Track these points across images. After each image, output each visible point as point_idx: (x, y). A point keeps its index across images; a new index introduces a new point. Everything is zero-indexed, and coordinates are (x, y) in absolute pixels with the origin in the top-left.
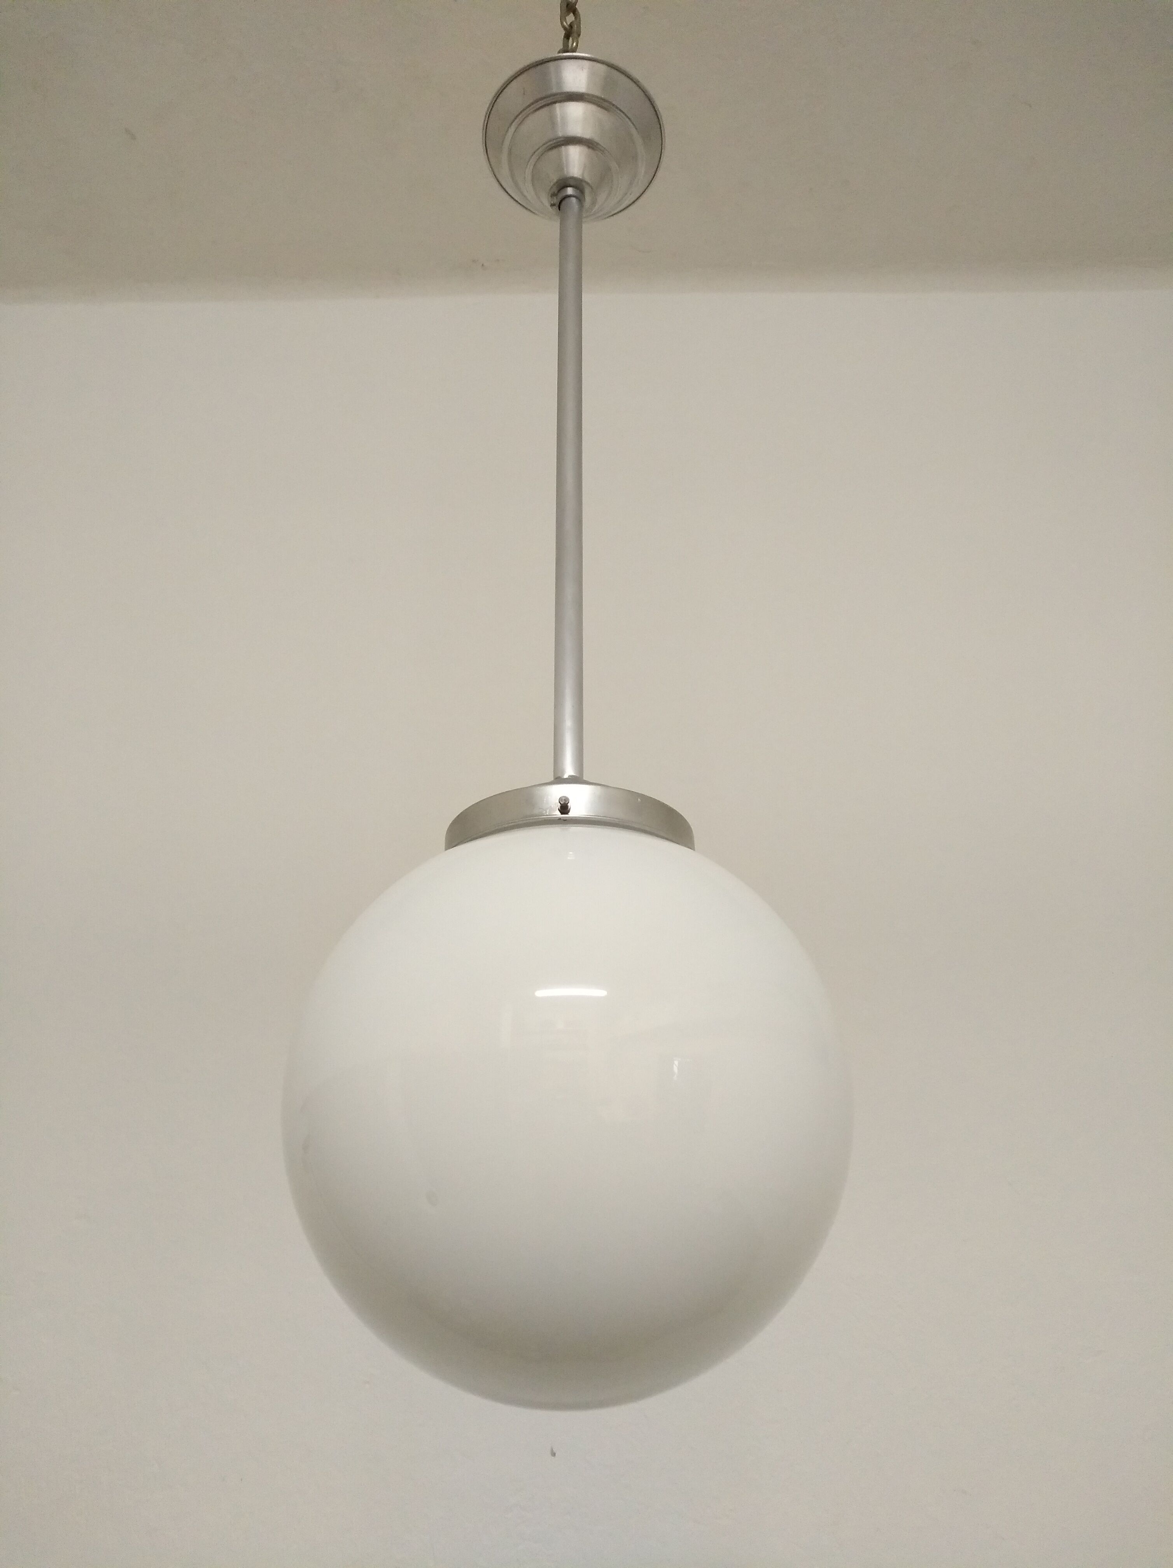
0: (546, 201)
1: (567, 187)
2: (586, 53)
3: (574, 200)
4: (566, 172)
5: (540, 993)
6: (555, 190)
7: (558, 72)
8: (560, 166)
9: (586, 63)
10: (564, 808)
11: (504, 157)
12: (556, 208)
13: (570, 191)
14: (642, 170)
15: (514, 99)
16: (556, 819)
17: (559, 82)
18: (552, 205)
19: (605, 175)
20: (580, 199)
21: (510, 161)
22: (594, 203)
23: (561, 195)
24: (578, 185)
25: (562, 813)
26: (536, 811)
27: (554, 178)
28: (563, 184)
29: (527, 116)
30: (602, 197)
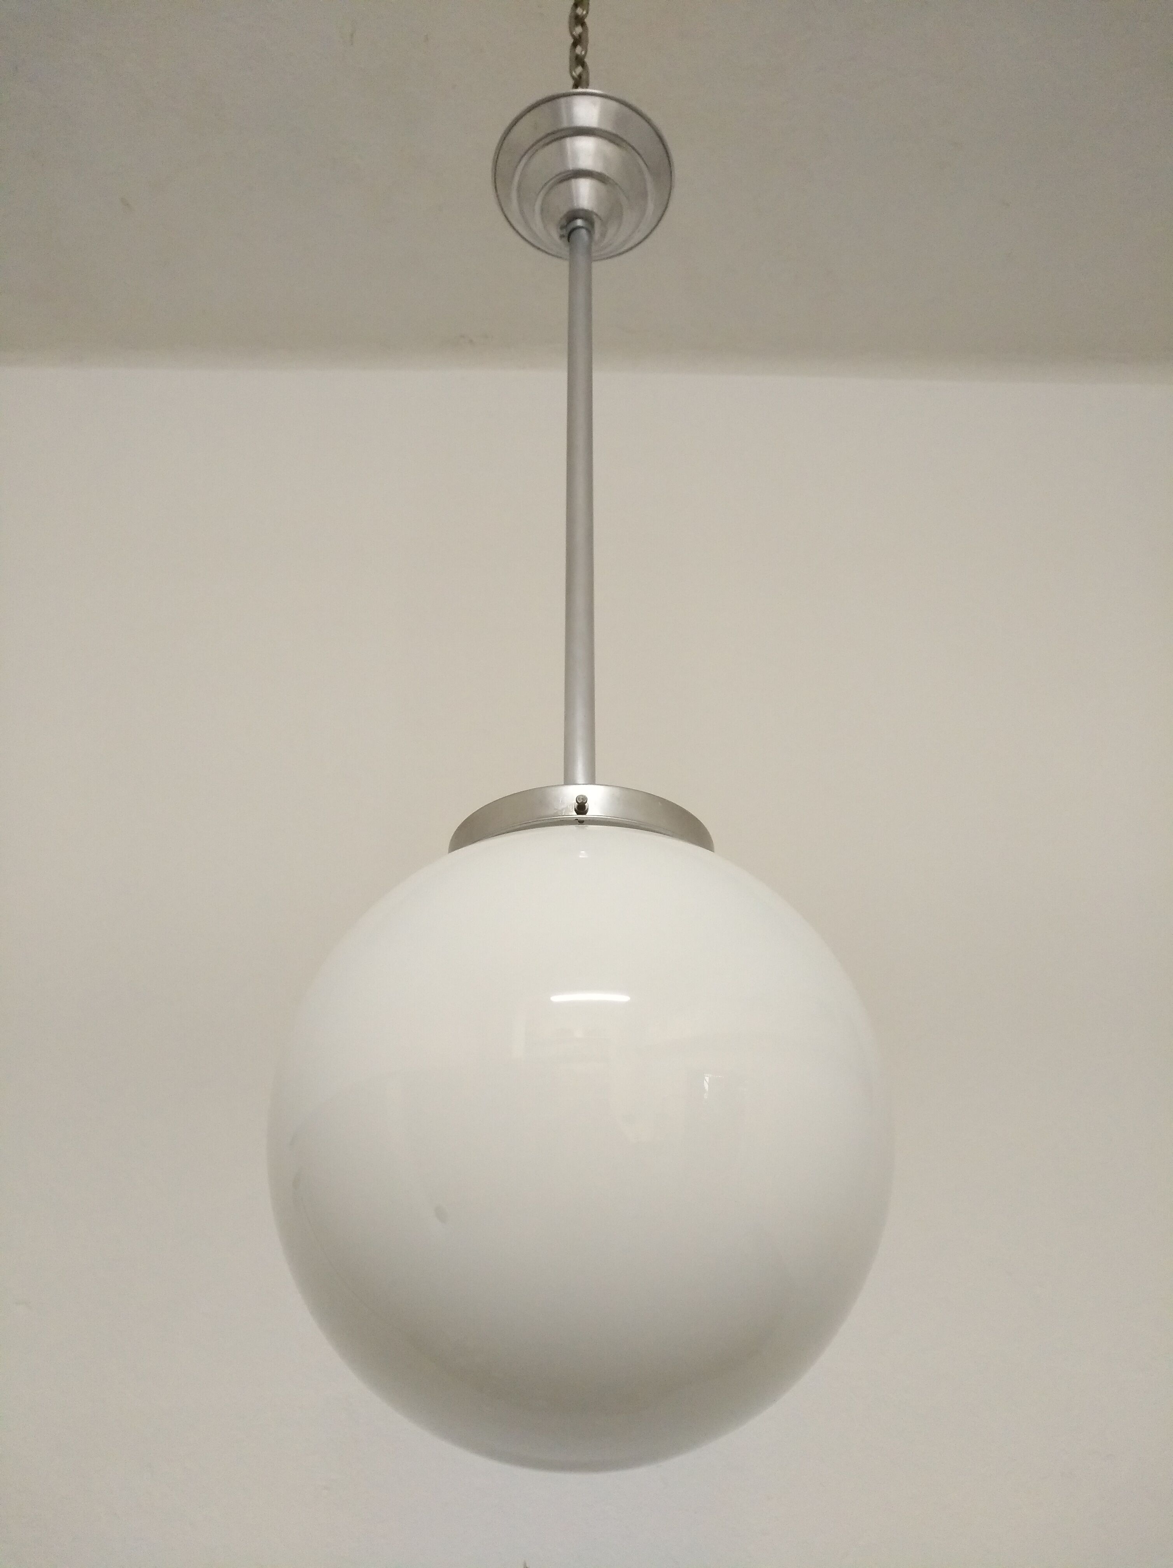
0: (555, 233)
1: (577, 218)
2: (597, 89)
3: (583, 232)
4: (575, 205)
5: (556, 999)
6: (564, 222)
7: (569, 108)
8: (570, 196)
9: (598, 99)
10: (581, 808)
11: (514, 195)
12: (566, 239)
13: (579, 222)
14: (651, 206)
15: (525, 134)
16: (573, 819)
17: (570, 116)
18: (562, 236)
19: (615, 211)
20: (590, 230)
21: (519, 196)
22: (603, 235)
23: (572, 226)
24: (587, 216)
25: (578, 813)
26: (551, 812)
27: (564, 210)
28: (573, 215)
29: (537, 150)
30: (611, 231)
